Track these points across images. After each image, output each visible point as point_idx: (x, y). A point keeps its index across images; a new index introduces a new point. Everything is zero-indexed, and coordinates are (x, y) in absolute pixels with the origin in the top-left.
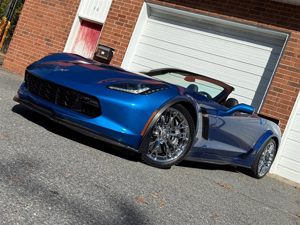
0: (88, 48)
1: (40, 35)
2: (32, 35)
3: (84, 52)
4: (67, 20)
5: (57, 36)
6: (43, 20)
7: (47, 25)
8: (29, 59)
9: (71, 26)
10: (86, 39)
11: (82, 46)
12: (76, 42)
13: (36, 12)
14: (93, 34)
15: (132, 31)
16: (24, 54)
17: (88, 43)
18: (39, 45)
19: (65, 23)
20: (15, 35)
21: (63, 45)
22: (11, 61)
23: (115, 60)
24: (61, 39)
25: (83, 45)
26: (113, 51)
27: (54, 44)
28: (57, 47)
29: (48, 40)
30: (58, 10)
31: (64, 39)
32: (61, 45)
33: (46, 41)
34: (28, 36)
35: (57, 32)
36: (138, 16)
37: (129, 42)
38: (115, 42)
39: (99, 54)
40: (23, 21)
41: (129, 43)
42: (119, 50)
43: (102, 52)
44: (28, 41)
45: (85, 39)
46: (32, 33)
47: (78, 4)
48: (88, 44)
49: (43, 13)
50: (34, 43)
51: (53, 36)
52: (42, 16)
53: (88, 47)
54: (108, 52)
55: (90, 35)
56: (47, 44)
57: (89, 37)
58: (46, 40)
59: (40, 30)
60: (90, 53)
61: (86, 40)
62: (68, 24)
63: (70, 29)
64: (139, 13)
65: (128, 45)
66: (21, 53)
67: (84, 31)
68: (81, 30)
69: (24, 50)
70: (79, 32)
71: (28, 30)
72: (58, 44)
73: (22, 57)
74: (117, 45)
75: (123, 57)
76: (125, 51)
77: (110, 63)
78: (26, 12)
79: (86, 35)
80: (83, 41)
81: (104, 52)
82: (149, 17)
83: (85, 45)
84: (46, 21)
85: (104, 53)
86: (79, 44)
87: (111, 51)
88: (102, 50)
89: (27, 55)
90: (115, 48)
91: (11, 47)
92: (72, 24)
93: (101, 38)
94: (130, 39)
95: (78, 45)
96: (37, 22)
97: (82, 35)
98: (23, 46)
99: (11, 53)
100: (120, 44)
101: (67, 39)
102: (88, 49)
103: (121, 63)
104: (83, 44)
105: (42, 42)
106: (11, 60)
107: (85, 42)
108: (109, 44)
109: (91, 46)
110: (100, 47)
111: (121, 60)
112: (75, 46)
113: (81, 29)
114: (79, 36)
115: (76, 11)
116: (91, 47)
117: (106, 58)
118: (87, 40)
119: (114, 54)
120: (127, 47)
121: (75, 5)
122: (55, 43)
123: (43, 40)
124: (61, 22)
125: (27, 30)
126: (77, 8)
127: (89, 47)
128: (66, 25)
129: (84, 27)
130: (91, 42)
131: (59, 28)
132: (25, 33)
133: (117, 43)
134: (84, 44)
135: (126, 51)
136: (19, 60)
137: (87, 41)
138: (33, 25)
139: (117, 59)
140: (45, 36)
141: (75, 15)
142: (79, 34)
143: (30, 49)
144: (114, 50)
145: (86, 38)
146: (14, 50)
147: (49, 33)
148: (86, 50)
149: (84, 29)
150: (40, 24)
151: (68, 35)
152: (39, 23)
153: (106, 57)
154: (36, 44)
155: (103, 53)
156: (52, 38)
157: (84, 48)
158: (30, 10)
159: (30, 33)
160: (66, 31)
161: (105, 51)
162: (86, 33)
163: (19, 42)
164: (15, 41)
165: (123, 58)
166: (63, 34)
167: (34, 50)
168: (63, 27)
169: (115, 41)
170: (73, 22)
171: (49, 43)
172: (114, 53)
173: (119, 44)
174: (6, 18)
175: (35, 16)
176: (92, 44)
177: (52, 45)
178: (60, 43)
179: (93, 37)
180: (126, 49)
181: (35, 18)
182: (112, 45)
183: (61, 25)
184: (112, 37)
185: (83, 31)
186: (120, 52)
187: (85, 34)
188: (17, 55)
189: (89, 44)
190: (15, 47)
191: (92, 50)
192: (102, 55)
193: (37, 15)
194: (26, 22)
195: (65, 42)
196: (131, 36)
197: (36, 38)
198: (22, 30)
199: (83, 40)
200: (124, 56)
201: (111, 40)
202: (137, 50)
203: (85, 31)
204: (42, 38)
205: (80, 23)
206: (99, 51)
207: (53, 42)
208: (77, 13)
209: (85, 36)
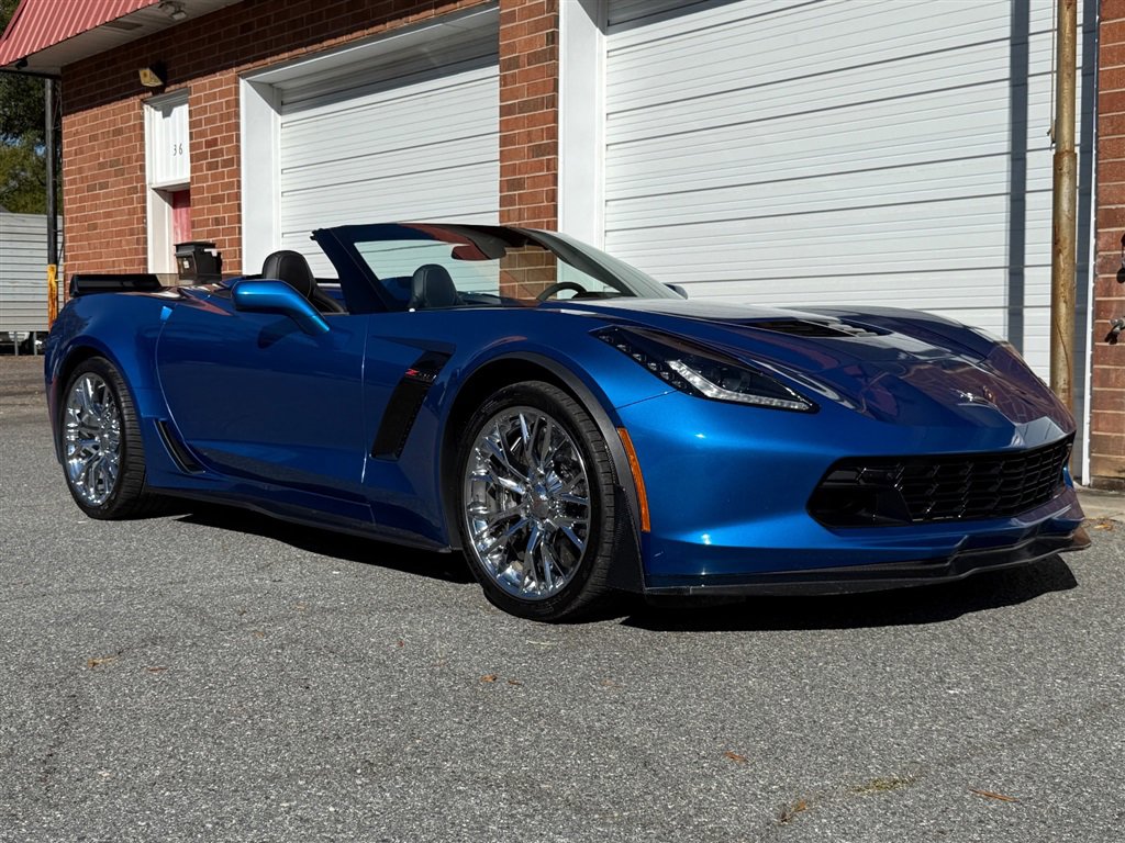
4: (134, 211)
6: (100, 236)
9: (146, 223)
13: (86, 221)
15: (238, 173)
19: (132, 221)
23: (228, 271)
26: (206, 250)
30: (116, 194)
35: (124, 253)
36: (237, 127)
37: (239, 205)
38: (217, 221)
39: (182, 270)
41: (241, 210)
42: (227, 238)
43: (185, 263)
47: (142, 157)
49: (96, 217)
52: (95, 227)
54: (192, 257)
62: (139, 221)
63: (145, 231)
64: (237, 115)
65: (239, 217)
67: (182, 221)
68: (177, 222)
74: (221, 227)
75: (239, 253)
79: (186, 231)
82: (280, 112)
84: (105, 236)
87: (198, 252)
88: (183, 258)
90: (221, 238)
92: (145, 217)
93: (193, 224)
94: (238, 196)
96: (93, 247)
97: (182, 234)
110: (182, 252)
111: (238, 264)
113: (176, 219)
115: (143, 178)
119: (215, 254)
120: (240, 221)
121: (136, 161)
124: (126, 223)
126: (142, 168)
128: (135, 226)
129: (178, 210)
131: (127, 240)
133: (220, 221)
135: (240, 233)
138: (87, 257)
139: (231, 266)
141: (144, 189)
144: (212, 246)
147: (116, 264)
149: (180, 216)
150: (97, 248)
151: (145, 251)
158: (77, 223)
160: (139, 241)
161: (188, 257)
162: (185, 226)
165: (240, 256)
166: (137, 252)
168: (131, 232)
170: (144, 210)
172: (214, 252)
173: (224, 221)
175: (87, 232)
180: (240, 228)
181: (88, 238)
183: (128, 231)
184: (210, 211)
193: (89, 228)
195: (145, 271)
196: (239, 187)
200: (241, 250)
201: (209, 219)
202: (282, 217)
205: (167, 204)
206: (180, 262)
208: (147, 182)
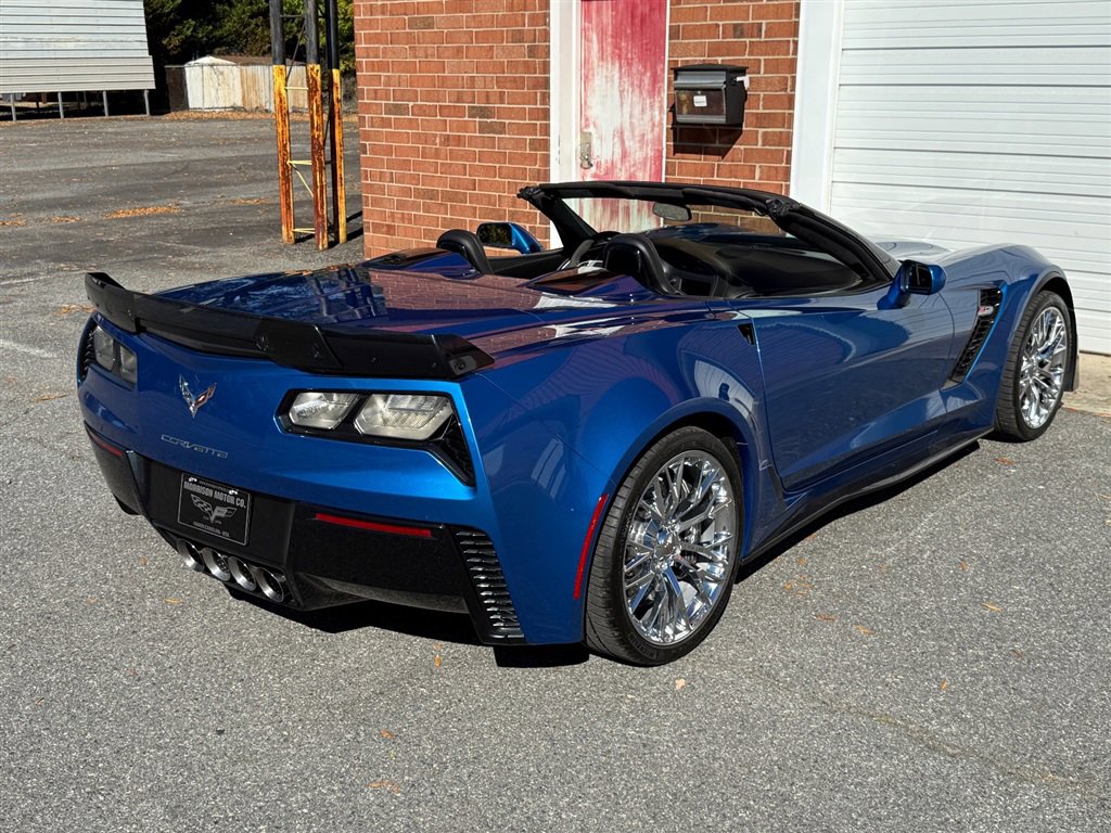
0: (637, 90)
1: (450, 102)
2: (422, 111)
3: (627, 109)
5: (508, 85)
6: (439, 39)
7: (459, 51)
8: (442, 208)
10: (617, 51)
11: (612, 86)
12: (586, 77)
13: (405, 14)
14: (637, 21)
16: (419, 194)
17: (630, 65)
18: (459, 141)
19: (519, 19)
20: (367, 129)
21: (541, 116)
22: (388, 233)
23: (761, 111)
24: (526, 90)
25: (613, 81)
26: (739, 79)
27: (507, 121)
28: (520, 129)
29: (483, 112)
31: (535, 87)
32: (534, 114)
33: (477, 119)
34: (410, 117)
35: (501, 67)
38: (738, 31)
39: (685, 110)
40: (372, 66)
41: (798, 15)
42: (762, 58)
43: (696, 98)
44: (418, 138)
45: (613, 53)
46: (419, 103)
48: (634, 70)
50: (438, 141)
51: (496, 89)
52: (429, 24)
53: (636, 82)
54: (719, 90)
55: (629, 31)
56: (483, 128)
57: (627, 42)
58: (474, 112)
59: (444, 81)
60: (652, 107)
61: (620, 56)
62: (534, 20)
63: (546, 36)
65: (797, 24)
66: (407, 192)
67: (601, 20)
68: (590, 22)
69: (415, 179)
70: (585, 32)
71: (403, 95)
72: (520, 114)
73: (415, 206)
74: (748, 40)
75: (789, 83)
76: (790, 56)
77: (744, 128)
78: (370, 24)
79: (612, 36)
80: (610, 66)
81: (702, 94)
83: (620, 78)
84: (450, 38)
85: (704, 98)
86: (598, 81)
87: (731, 82)
88: (694, 91)
89: (432, 195)
90: (746, 57)
91: (369, 182)
92: (547, 16)
93: (675, 34)
95: (597, 88)
96: (421, 53)
97: (601, 41)
98: (405, 165)
99: (376, 202)
100: (761, 30)
101: (546, 83)
102: (641, 92)
103: (792, 115)
104: (613, 76)
105: (464, 127)
106: (385, 229)
107: (621, 68)
108: (715, 50)
109: (648, 74)
110: (682, 81)
111: (786, 101)
112: (586, 96)
113: (587, 16)
114: (588, 50)
116: (647, 80)
117: (721, 119)
118: (623, 56)
119: (747, 85)
120: (796, 34)
122: (510, 113)
123: (466, 119)
124: (503, 22)
125: (398, 94)
127: (641, 80)
128: (526, 28)
129: (595, 3)
130: (640, 60)
131: (503, 48)
132: (397, 109)
133: (745, 28)
134: (617, 75)
135: (795, 52)
136: (410, 222)
137: (627, 59)
138: (409, 67)
139: (769, 102)
140: (465, 98)
142: (587, 39)
143: (432, 169)
144: (742, 71)
145: (616, 46)
146: (382, 189)
147: (479, 83)
148: (633, 98)
149: (599, 11)
150: (433, 56)
151: (546, 67)
152: (429, 53)
153: (718, 113)
154: (447, 140)
155: (700, 101)
156: (492, 99)
157: (621, 92)
158: (383, 13)
159: (411, 104)
160: (532, 52)
161: (705, 91)
162: (610, 28)
163: (388, 150)
164: (373, 152)
165: (793, 89)
166: (528, 67)
167: (447, 168)
168: (518, 37)
169: (735, 26)
170: (546, 3)
171: (489, 120)
172: (746, 79)
173: (756, 31)
174: (318, 67)
175: (407, 30)
176: (649, 65)
177: (502, 128)
178: (527, 107)
179: (642, 35)
180: (796, 43)
181: (409, 38)
182: (730, 50)
183: (510, 34)
184: (717, 13)
185: (597, 26)
186: (772, 66)
187: (610, 33)
188: (401, 205)
189: (637, 67)
190: (381, 176)
191: (654, 89)
192: (701, 111)
193: (413, 24)
194: (383, 67)
195: (546, 98)
197: (438, 117)
198: (383, 102)
199: (609, 59)
200: (794, 78)
201: (718, 26)
202: (845, 24)
203: (605, 21)
204: (459, 112)
206: (684, 97)
207: (500, 113)
209: (609, 40)
